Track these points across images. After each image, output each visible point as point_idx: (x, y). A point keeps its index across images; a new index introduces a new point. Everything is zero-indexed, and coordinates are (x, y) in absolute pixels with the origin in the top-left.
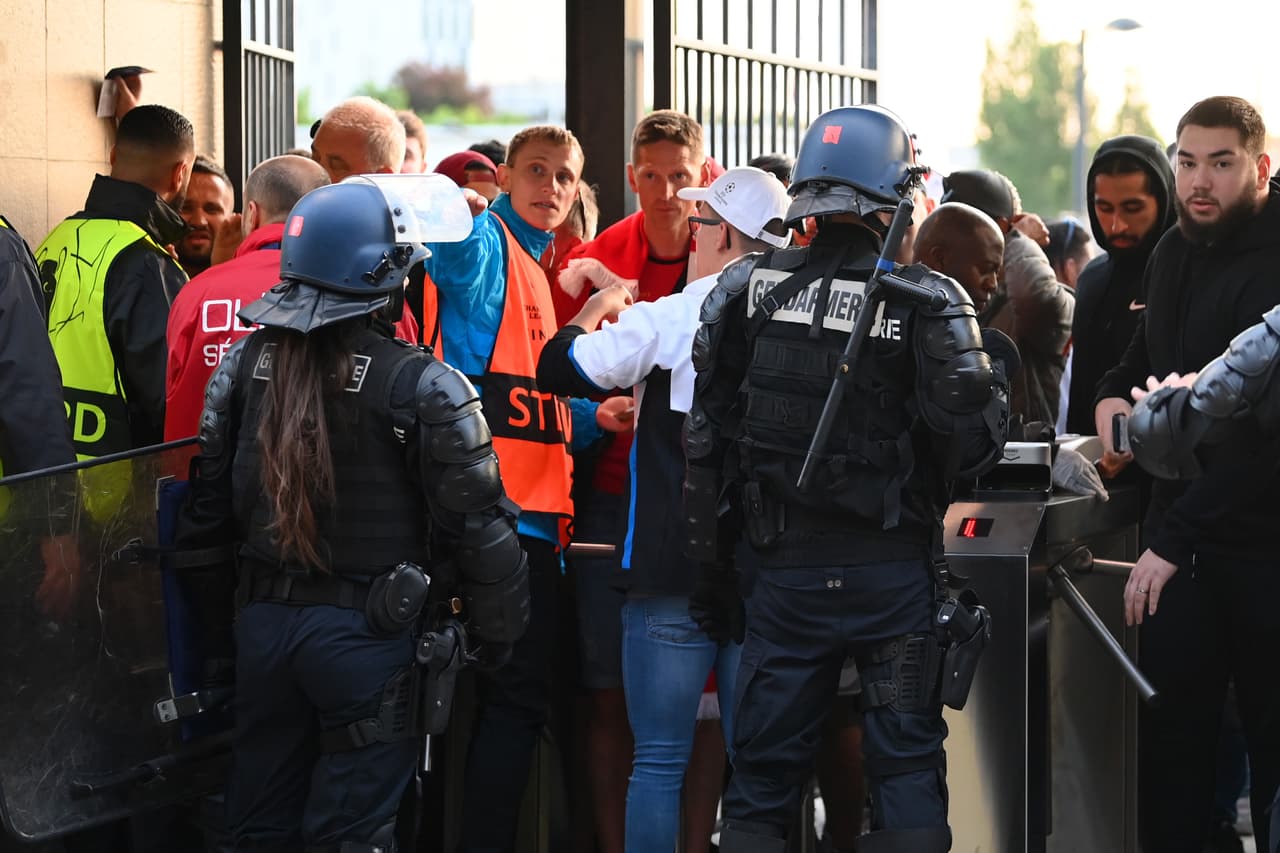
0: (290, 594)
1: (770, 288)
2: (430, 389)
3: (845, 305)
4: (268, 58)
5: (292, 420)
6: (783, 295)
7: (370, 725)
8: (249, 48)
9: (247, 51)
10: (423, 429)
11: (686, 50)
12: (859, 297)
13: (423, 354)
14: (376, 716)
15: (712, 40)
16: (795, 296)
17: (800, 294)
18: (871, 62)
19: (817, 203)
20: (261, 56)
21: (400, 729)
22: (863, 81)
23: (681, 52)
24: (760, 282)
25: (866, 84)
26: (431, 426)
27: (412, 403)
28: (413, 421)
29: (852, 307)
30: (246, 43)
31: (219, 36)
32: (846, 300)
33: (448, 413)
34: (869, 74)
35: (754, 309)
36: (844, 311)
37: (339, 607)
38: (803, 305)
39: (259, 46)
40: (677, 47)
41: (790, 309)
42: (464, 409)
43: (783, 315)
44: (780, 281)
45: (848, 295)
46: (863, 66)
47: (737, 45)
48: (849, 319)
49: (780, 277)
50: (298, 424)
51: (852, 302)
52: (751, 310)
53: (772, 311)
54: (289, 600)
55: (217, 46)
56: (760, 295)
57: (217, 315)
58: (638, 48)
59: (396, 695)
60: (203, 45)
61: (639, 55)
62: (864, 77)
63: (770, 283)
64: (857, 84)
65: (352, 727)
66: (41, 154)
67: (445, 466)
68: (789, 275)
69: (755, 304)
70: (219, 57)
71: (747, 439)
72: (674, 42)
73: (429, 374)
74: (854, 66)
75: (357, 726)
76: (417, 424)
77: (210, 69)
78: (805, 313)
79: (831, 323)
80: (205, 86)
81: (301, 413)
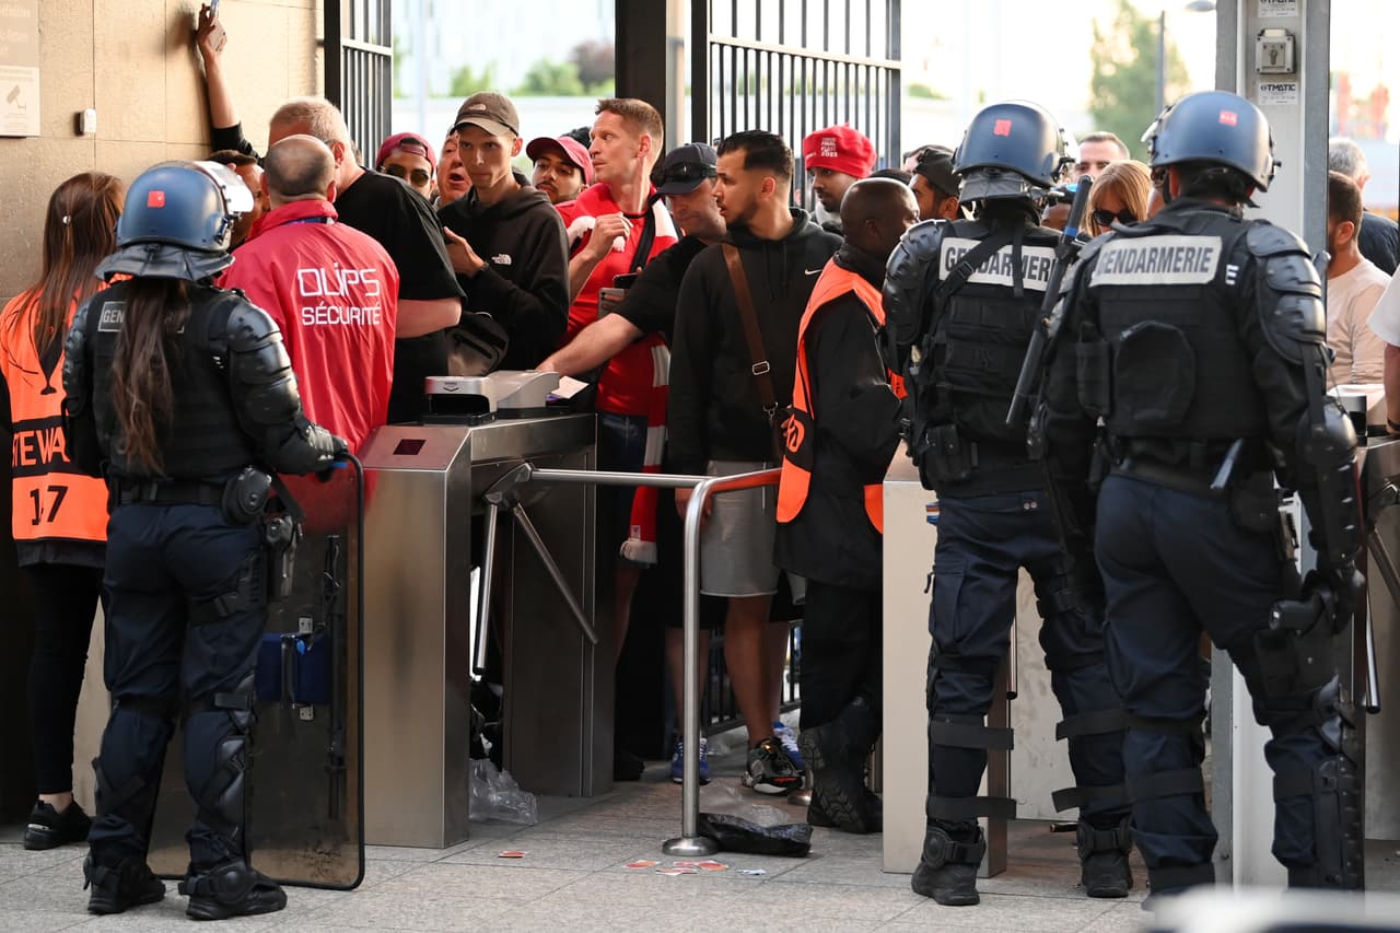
0: (157, 496)
1: (963, 255)
2: (238, 323)
3: (1036, 268)
4: (367, 53)
5: (142, 355)
6: (975, 260)
7: (233, 597)
8: (347, 45)
9: (346, 48)
10: (232, 356)
11: (722, 46)
12: (1048, 261)
13: (235, 296)
14: (236, 590)
15: (746, 37)
16: (988, 260)
17: (991, 259)
18: (895, 53)
19: (993, 186)
20: (360, 51)
21: (256, 600)
22: (887, 69)
23: (716, 48)
24: (952, 249)
25: (890, 72)
26: (238, 353)
27: (223, 336)
28: (225, 349)
29: (1042, 269)
30: (345, 41)
31: (321, 35)
32: (1035, 263)
33: (254, 342)
34: (893, 64)
35: (948, 273)
36: (1035, 272)
37: (199, 505)
38: (997, 269)
39: (359, 43)
40: (712, 43)
41: (984, 271)
42: (266, 340)
43: (977, 277)
44: (972, 247)
45: (1037, 259)
46: (887, 58)
47: (769, 40)
48: (1040, 279)
49: (970, 245)
50: (148, 360)
51: (1042, 265)
52: (944, 274)
53: (969, 274)
54: (156, 501)
55: (319, 44)
56: (953, 260)
57: (311, 284)
58: (678, 44)
59: (251, 572)
60: (307, 43)
61: (680, 49)
62: (887, 66)
63: (961, 251)
64: (882, 72)
65: (217, 600)
66: (161, 138)
67: (252, 386)
68: (978, 242)
69: (948, 268)
70: (321, 53)
71: (944, 385)
72: (710, 38)
73: (237, 313)
74: (879, 57)
75: (222, 600)
76: (228, 354)
77: (314, 64)
78: (999, 275)
79: (1028, 284)
80: (309, 78)
81: (150, 350)
